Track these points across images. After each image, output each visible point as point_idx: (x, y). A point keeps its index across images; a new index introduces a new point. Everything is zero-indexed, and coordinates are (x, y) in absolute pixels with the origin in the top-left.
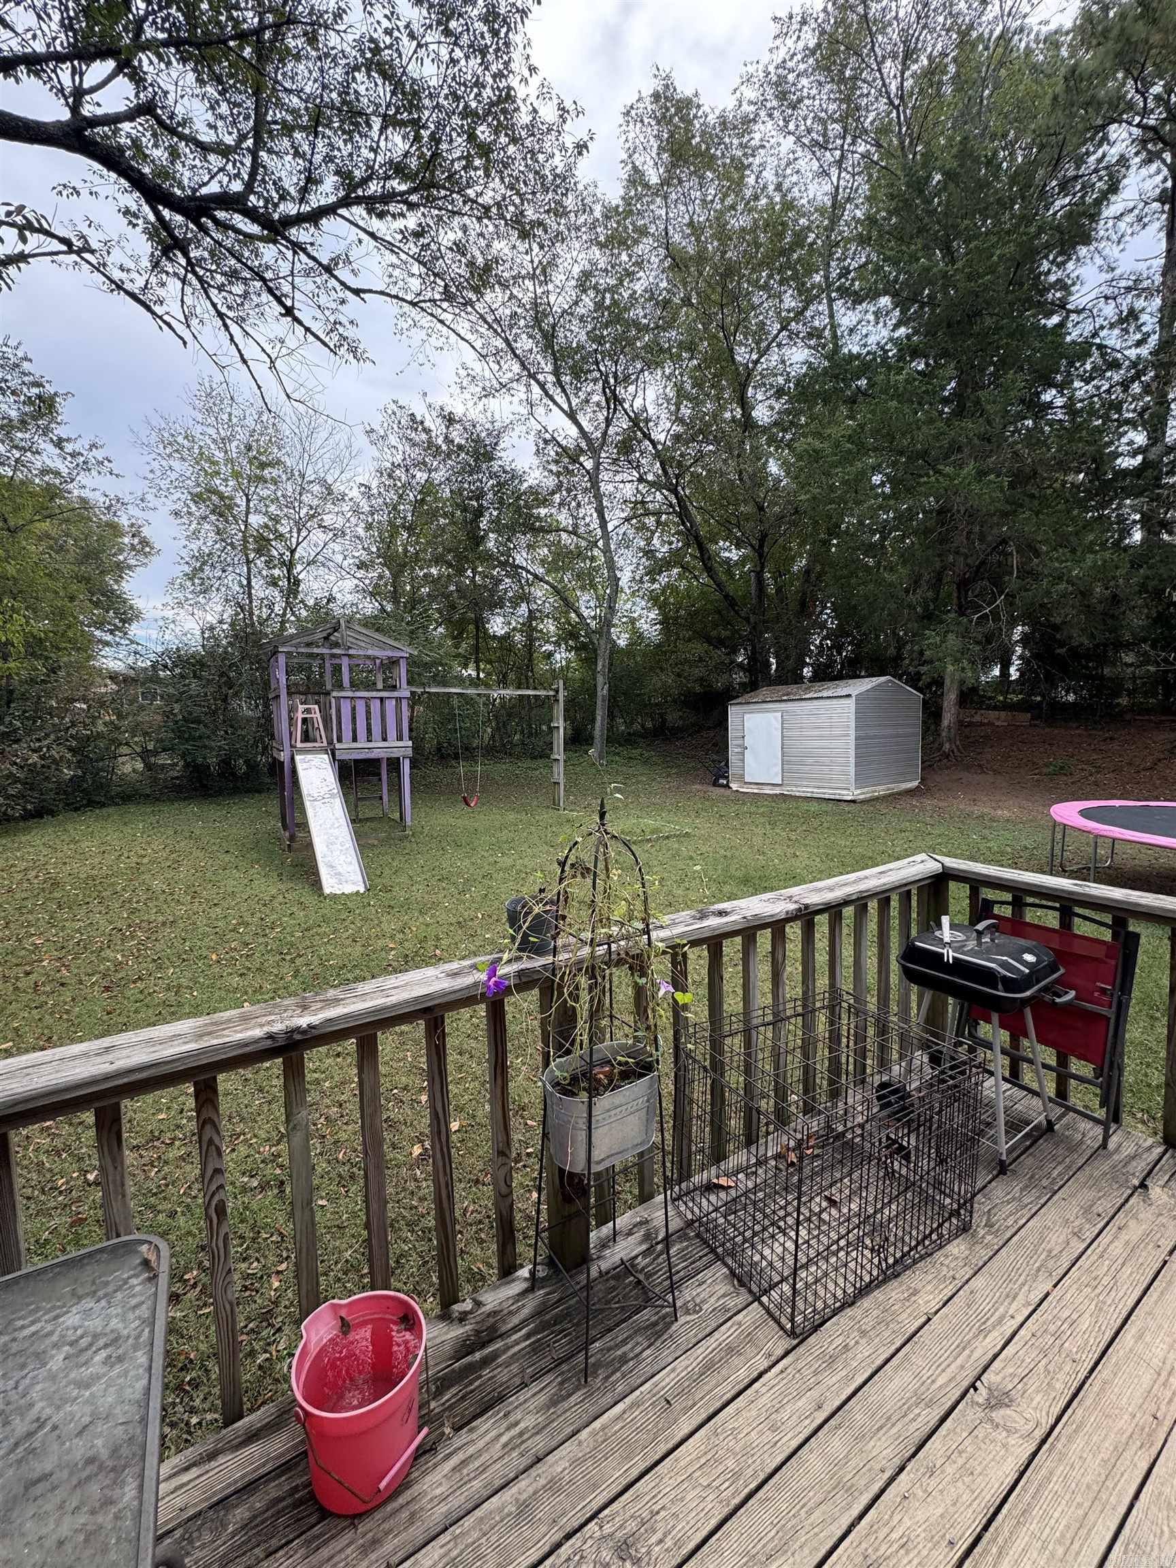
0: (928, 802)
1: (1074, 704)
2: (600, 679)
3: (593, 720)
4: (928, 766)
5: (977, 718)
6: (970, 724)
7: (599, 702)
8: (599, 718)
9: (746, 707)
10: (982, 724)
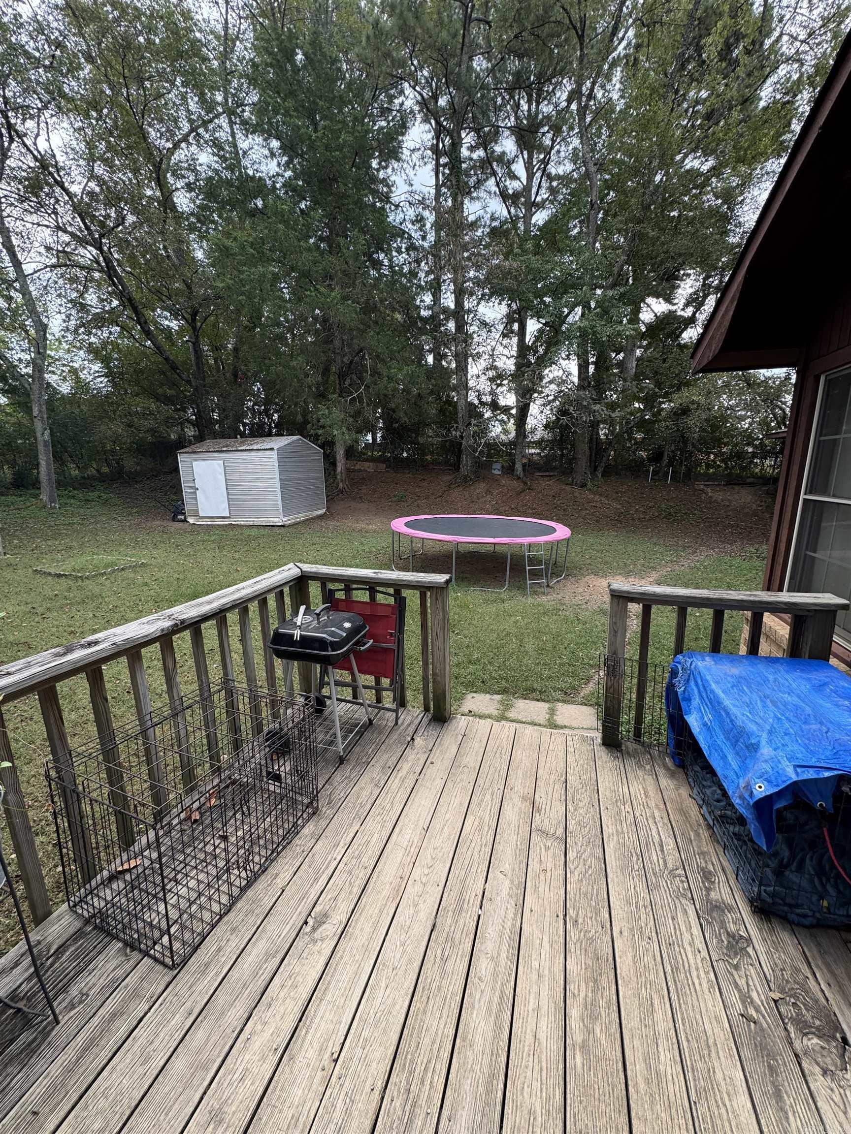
0: (332, 523)
1: (406, 458)
2: (38, 425)
3: (38, 465)
4: (330, 499)
5: (358, 467)
6: (354, 471)
7: (41, 447)
8: (43, 463)
9: (194, 456)
10: (360, 470)
